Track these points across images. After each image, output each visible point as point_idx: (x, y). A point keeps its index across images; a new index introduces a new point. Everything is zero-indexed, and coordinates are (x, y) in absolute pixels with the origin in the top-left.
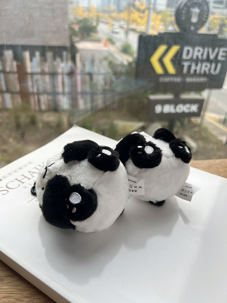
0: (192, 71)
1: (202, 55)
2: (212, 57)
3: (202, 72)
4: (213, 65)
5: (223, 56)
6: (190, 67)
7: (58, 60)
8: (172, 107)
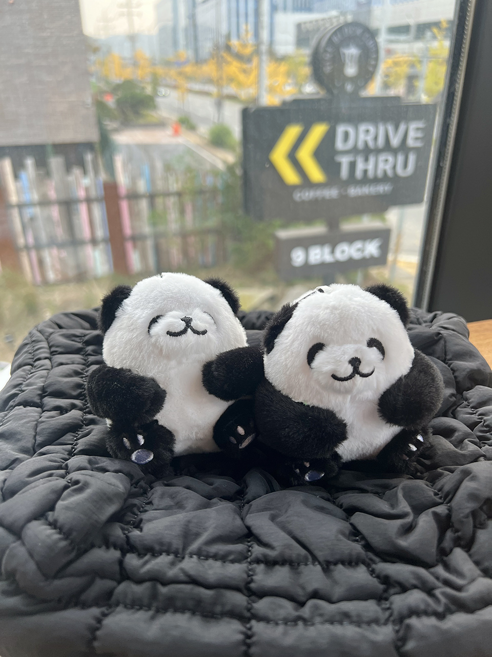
0: (359, 174)
1: (376, 138)
2: (395, 141)
3: (380, 174)
4: (400, 158)
5: (417, 139)
6: (353, 166)
7: (77, 171)
8: (327, 250)
